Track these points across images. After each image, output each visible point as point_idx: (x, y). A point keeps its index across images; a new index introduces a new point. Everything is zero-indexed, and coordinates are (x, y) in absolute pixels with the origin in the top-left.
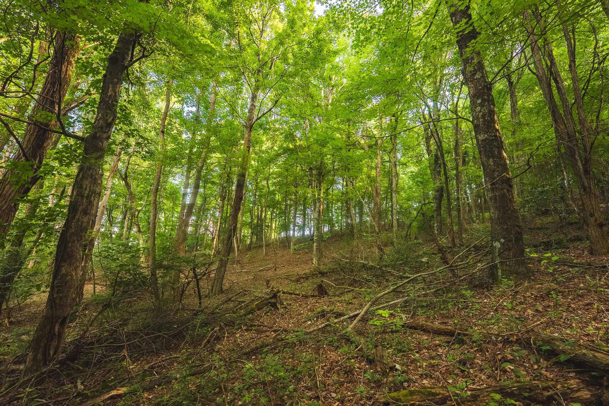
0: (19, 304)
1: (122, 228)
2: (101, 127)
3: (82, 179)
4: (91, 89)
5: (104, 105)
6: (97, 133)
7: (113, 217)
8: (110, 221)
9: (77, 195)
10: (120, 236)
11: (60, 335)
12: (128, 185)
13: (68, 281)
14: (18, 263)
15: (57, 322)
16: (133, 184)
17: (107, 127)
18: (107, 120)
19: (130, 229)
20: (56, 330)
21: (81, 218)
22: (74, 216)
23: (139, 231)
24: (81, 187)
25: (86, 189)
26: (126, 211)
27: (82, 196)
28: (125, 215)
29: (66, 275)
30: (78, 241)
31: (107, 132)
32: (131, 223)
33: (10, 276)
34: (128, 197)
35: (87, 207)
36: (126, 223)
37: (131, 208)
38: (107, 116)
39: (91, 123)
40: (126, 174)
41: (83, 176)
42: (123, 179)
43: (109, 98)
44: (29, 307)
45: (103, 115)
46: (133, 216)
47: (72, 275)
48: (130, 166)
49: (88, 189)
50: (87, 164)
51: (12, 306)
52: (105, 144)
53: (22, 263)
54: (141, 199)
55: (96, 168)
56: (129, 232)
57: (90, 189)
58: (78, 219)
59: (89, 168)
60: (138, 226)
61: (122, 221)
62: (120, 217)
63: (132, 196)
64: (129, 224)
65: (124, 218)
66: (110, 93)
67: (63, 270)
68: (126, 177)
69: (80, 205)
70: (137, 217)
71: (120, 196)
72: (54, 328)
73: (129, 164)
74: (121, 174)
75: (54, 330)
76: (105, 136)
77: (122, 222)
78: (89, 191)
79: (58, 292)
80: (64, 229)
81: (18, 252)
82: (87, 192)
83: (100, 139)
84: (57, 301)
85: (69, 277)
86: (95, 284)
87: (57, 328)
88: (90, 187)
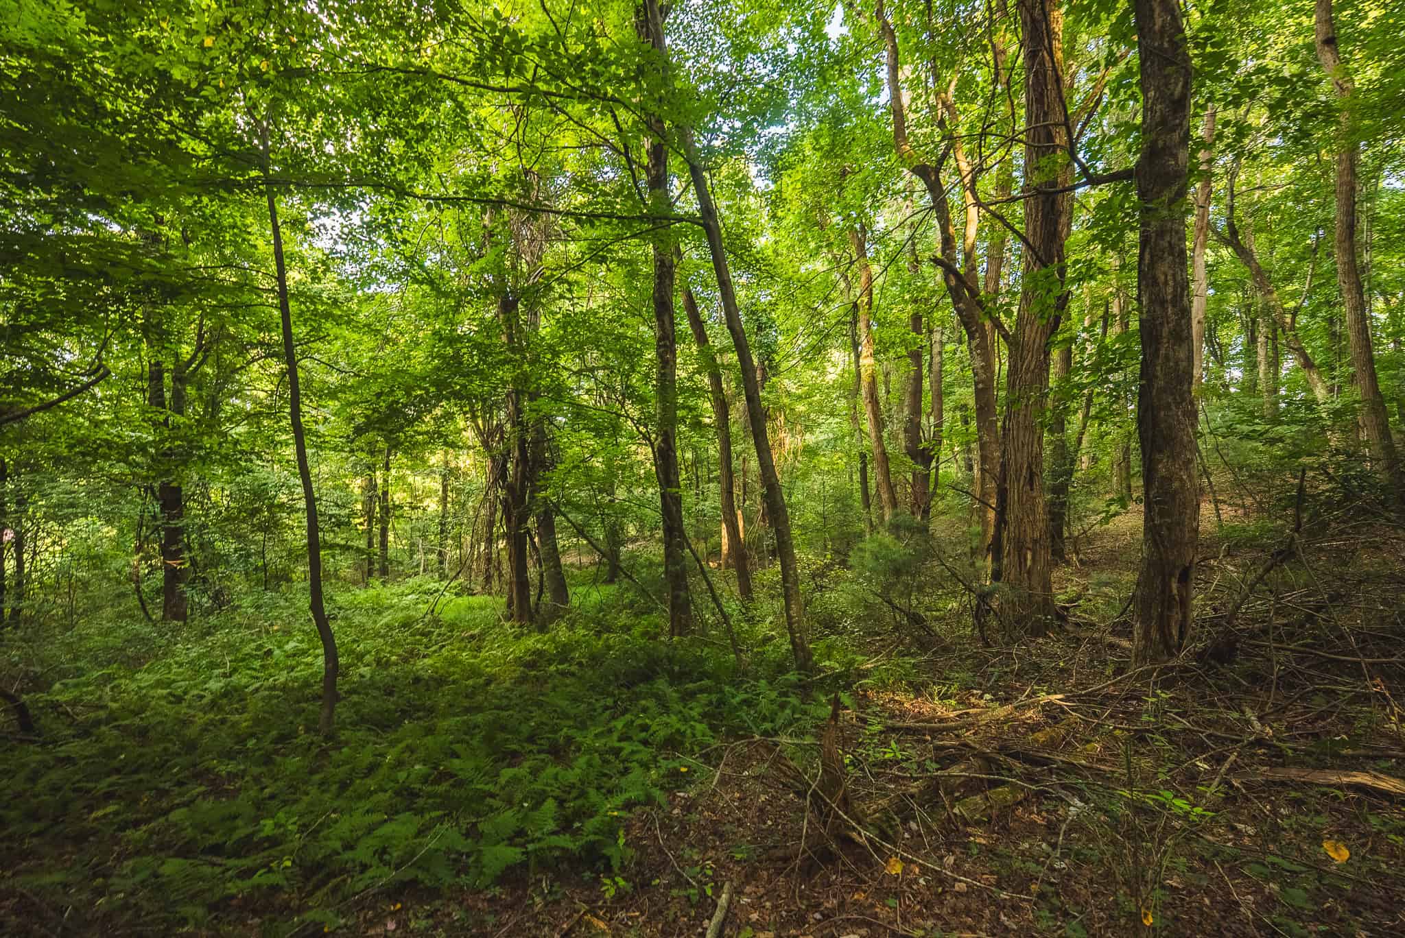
0: (1085, 532)
1: (1252, 366)
2: (1163, 122)
3: (1152, 265)
4: (1115, 48)
5: (1153, 63)
6: (1156, 141)
7: (1220, 345)
8: (1215, 356)
9: (1151, 301)
10: (1250, 388)
11: (1184, 603)
12: (1243, 253)
13: (1176, 491)
14: (1068, 461)
15: (1171, 575)
16: (1258, 245)
17: (1175, 112)
18: (1172, 94)
19: (1274, 363)
20: (1175, 592)
21: (1171, 353)
22: (1157, 350)
23: (1308, 364)
24: (1155, 282)
25: (1166, 283)
26: (1254, 321)
27: (1163, 303)
28: (1253, 333)
29: (1169, 479)
30: (1178, 404)
31: (1181, 124)
32: (1275, 348)
33: (1062, 483)
34: (1249, 283)
35: (1178, 324)
36: (1261, 351)
37: (1267, 310)
38: (1166, 85)
39: (1137, 128)
40: (1231, 226)
41: (1152, 257)
42: (1227, 243)
43: (1162, 38)
44: (1101, 539)
45: (1157, 89)
46: (1276, 327)
47: (1181, 480)
48: (1238, 202)
49: (1171, 283)
50: (1154, 224)
51: (1076, 534)
52: (1183, 155)
53: (1073, 462)
54: (1289, 278)
55: (1175, 226)
56: (1276, 373)
57: (1174, 279)
58: (1167, 358)
59: (1161, 233)
60: (1301, 352)
61: (1248, 350)
62: (1239, 341)
63: (1262, 278)
64: (1270, 354)
65: (1253, 340)
66: (1159, 22)
67: (1162, 470)
68: (1234, 232)
69: (1162, 324)
70: (1293, 328)
71: (1229, 288)
72: (1170, 587)
73: (1233, 196)
74: (1215, 232)
75: (1171, 591)
76: (1176, 136)
77: (1250, 350)
78: (1175, 288)
79: (1162, 514)
80: (1143, 382)
81: (1063, 442)
82: (1170, 290)
83: (1169, 151)
84: (1164, 532)
85: (1176, 484)
86: (1217, 502)
87: (1174, 586)
88: (1174, 275)
